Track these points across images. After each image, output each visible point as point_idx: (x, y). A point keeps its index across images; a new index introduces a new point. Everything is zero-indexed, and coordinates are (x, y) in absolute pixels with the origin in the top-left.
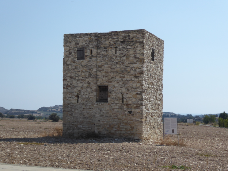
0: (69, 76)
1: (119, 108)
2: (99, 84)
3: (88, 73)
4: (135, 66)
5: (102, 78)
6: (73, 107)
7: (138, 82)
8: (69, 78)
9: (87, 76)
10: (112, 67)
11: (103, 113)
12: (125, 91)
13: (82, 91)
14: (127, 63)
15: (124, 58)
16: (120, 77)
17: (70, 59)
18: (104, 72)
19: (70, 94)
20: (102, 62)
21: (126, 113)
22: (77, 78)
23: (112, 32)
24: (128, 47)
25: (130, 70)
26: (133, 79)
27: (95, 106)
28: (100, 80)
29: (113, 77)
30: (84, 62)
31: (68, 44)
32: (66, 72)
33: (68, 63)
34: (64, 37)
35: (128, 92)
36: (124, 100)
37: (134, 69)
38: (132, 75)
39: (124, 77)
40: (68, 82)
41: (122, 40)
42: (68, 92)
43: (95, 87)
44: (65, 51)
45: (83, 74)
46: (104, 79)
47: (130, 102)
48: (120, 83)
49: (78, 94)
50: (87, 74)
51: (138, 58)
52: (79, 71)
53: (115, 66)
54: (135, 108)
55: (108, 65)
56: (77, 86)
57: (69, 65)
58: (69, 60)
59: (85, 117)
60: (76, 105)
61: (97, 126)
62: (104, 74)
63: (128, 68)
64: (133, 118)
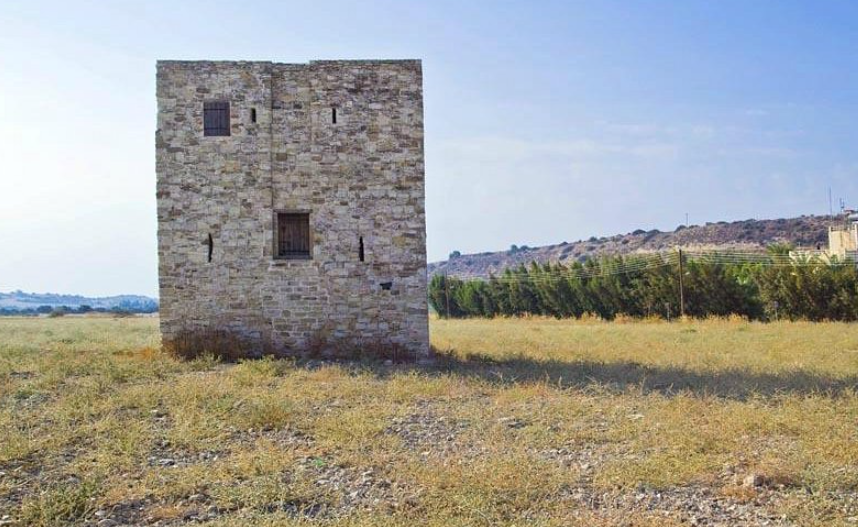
0: (176, 184)
1: (350, 277)
2: (280, 206)
3: (243, 174)
4: (397, 157)
5: (290, 189)
6: (195, 274)
7: (409, 203)
8: (178, 188)
9: (240, 185)
10: (324, 160)
11: (299, 289)
12: (367, 227)
13: (226, 226)
14: (371, 148)
15: (363, 136)
16: (351, 189)
17: (180, 133)
18: (295, 175)
19: (182, 237)
20: (289, 146)
21: (376, 287)
22: (206, 190)
23: (319, 63)
24: (373, 106)
25: (382, 169)
26: (393, 194)
27: (270, 269)
28: (283, 195)
29: (328, 189)
30: (230, 143)
31: (173, 90)
32: (169, 170)
33: (174, 144)
34: (159, 68)
35: (377, 231)
36: (365, 252)
37: (393, 167)
38: (387, 183)
39: (363, 188)
40: (175, 200)
41: (352, 86)
42: (177, 230)
43: (267, 216)
44: (163, 109)
45: (227, 178)
46: (296, 192)
47: (385, 258)
48: (352, 205)
49: (210, 235)
50: (241, 179)
51: (407, 137)
52: (213, 170)
53: (335, 158)
54: (402, 275)
55: (307, 154)
56: (206, 211)
57: (178, 150)
58: (175, 136)
59: (238, 301)
60: (206, 269)
61: (279, 327)
62: (295, 178)
63: (375, 163)
64: (395, 302)
